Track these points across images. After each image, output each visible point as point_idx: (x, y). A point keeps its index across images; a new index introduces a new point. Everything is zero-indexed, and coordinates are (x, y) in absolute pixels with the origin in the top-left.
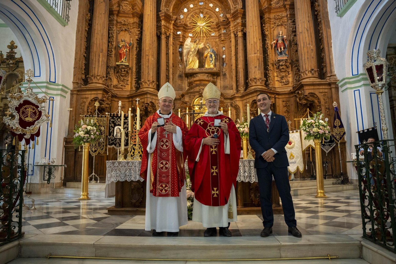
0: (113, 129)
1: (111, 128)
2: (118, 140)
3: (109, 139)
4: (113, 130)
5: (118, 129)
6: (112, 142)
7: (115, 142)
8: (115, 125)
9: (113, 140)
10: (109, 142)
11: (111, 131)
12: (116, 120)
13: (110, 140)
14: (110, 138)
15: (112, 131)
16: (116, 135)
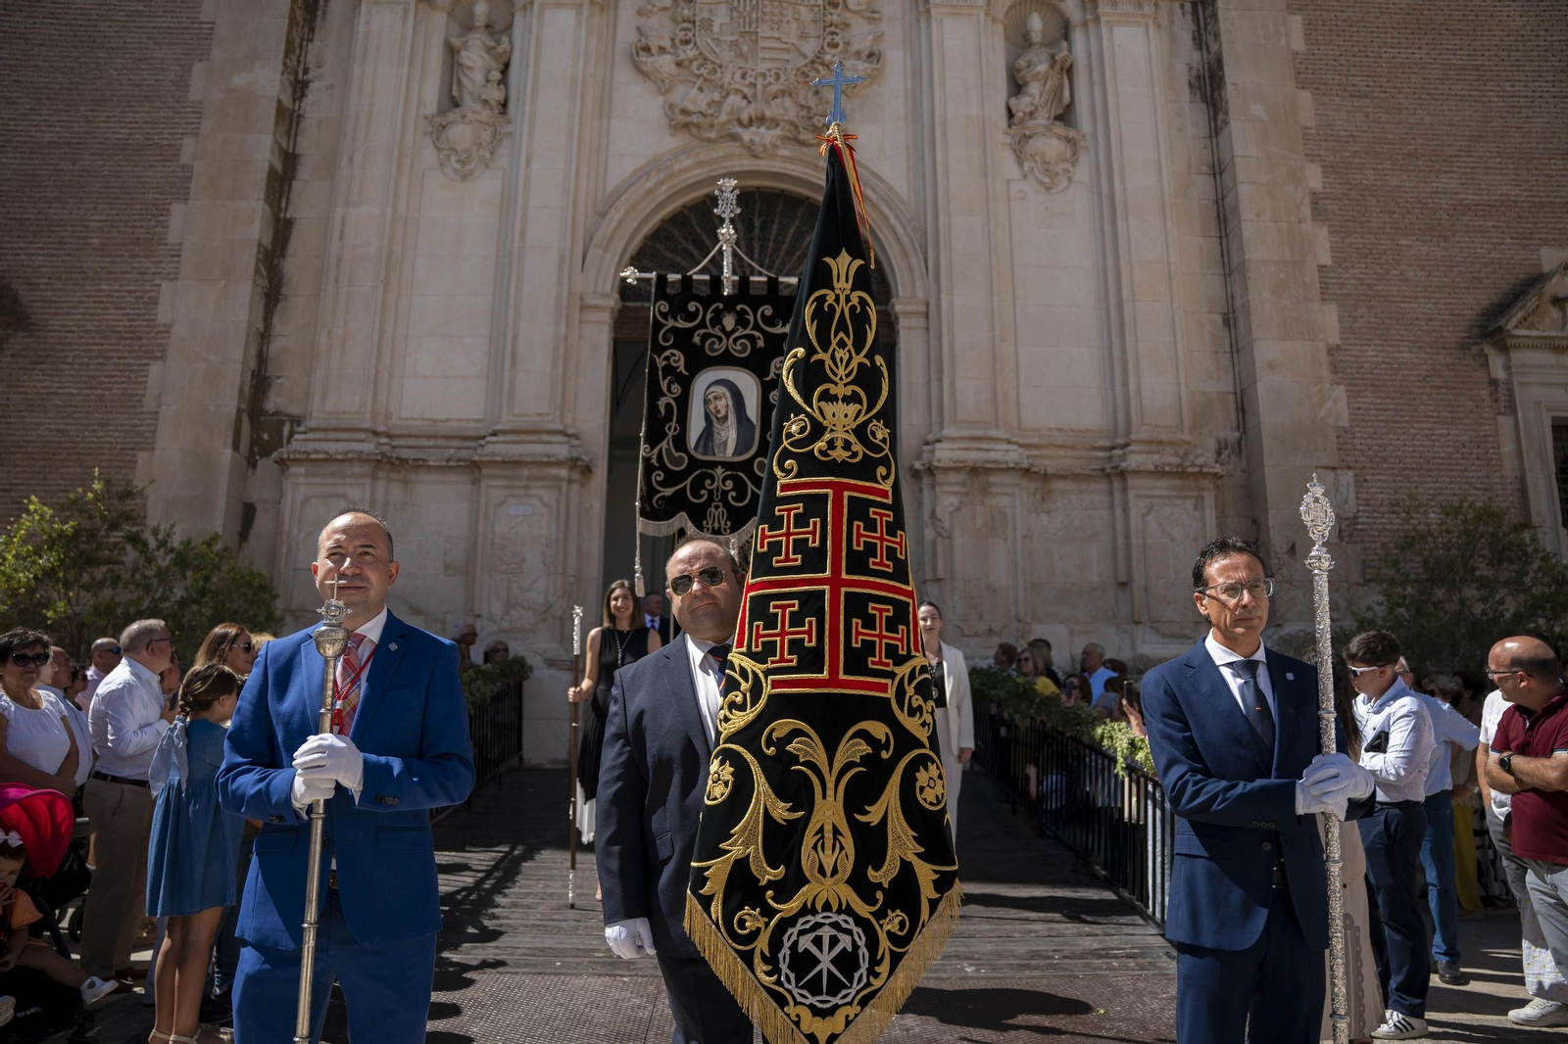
0: (676, 388)
1: (664, 385)
2: (719, 472)
3: (649, 469)
4: (683, 402)
5: (721, 390)
6: (669, 492)
7: (698, 496)
8: (699, 361)
9: (680, 477)
10: (649, 492)
11: (662, 403)
12: (702, 325)
13: (658, 476)
14: (654, 461)
15: (668, 406)
16: (708, 434)
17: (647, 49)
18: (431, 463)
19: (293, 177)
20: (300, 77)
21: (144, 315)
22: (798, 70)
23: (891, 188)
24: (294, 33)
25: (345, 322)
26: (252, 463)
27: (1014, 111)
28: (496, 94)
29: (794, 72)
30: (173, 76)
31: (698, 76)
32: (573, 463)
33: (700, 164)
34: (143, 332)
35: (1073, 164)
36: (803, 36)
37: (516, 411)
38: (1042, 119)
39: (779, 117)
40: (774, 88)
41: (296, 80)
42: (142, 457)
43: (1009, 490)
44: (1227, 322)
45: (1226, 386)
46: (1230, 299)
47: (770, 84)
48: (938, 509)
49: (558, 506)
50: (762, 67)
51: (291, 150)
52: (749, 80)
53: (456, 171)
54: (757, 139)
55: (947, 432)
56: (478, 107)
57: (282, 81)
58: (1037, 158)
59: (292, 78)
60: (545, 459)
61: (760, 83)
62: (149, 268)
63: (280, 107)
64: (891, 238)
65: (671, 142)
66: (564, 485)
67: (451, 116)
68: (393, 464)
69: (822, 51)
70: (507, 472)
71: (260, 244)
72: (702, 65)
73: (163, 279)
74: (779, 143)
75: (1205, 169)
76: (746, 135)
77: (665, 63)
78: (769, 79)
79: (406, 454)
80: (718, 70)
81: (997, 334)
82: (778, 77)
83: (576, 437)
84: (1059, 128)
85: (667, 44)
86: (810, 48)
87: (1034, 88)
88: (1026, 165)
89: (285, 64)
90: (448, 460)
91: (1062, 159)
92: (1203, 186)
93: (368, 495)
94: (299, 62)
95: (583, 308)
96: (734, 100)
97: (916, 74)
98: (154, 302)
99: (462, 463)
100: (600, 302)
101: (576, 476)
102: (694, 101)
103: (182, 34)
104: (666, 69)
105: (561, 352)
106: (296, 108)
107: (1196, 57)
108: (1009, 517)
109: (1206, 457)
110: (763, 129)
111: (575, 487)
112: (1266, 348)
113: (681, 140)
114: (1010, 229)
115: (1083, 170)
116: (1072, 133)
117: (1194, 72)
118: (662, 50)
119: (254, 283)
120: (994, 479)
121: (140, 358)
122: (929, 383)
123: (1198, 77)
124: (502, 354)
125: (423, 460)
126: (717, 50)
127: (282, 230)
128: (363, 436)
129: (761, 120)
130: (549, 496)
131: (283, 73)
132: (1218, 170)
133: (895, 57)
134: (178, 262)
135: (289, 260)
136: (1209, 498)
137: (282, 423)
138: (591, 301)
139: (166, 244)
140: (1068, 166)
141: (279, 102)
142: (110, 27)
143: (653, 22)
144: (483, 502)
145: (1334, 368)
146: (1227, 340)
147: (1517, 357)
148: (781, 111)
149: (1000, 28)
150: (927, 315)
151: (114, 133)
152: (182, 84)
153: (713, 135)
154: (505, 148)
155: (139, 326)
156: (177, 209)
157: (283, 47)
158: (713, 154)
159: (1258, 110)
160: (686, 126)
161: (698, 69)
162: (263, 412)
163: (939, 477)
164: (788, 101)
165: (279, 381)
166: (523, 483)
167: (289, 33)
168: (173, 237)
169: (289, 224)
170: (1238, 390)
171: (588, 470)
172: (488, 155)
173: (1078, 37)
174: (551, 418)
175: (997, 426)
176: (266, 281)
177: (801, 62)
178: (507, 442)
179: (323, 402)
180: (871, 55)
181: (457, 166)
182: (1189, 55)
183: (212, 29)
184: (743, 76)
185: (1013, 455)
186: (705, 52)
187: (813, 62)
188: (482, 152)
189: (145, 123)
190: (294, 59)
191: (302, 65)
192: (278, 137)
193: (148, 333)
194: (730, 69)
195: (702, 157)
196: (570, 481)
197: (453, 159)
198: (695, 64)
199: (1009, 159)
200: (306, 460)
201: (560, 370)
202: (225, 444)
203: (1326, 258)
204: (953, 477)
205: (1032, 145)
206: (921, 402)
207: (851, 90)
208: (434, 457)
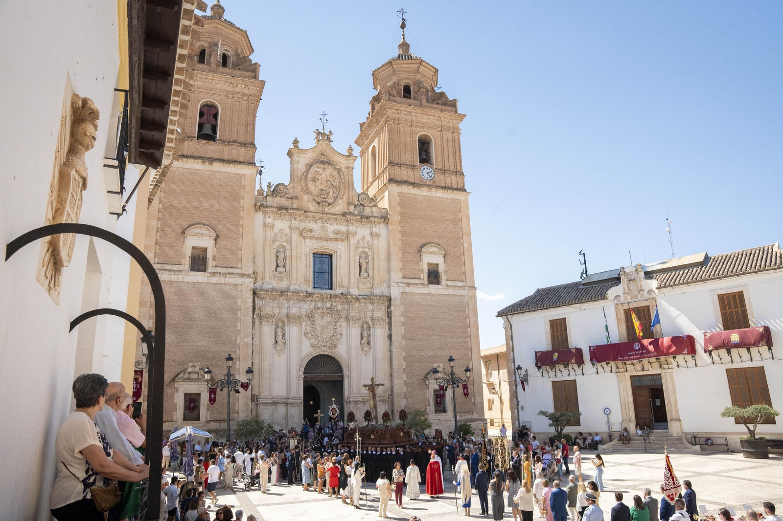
17: (307, 333)
22: (330, 337)
23: (343, 356)
25: (266, 380)
27: (361, 342)
28: (284, 341)
30: (234, 339)
31: (315, 338)
33: (316, 353)
36: (331, 331)
37: (292, 394)
38: (365, 344)
39: (327, 345)
40: (327, 340)
42: (237, 403)
43: (360, 404)
44: (391, 376)
45: (390, 386)
46: (391, 373)
50: (325, 337)
52: (323, 339)
55: (352, 396)
56: (281, 343)
57: (252, 340)
58: (365, 351)
60: (295, 402)
64: (343, 364)
65: (311, 349)
66: (299, 405)
67: (277, 345)
69: (334, 334)
70: (291, 404)
74: (327, 349)
75: (389, 351)
76: (323, 348)
77: (310, 335)
79: (275, 401)
80: (318, 337)
81: (358, 380)
82: (327, 338)
83: (300, 398)
84: (368, 346)
86: (332, 333)
87: (364, 339)
88: (363, 351)
90: (282, 402)
91: (368, 350)
92: (388, 354)
96: (321, 342)
97: (347, 336)
99: (284, 403)
100: (301, 376)
102: (314, 342)
103: (235, 332)
104: (310, 337)
105: (297, 385)
107: (388, 332)
109: (386, 398)
112: (395, 382)
113: (313, 348)
114: (361, 362)
115: (371, 352)
116: (370, 347)
117: (388, 335)
118: (309, 333)
120: (358, 403)
122: (349, 388)
124: (289, 386)
125: (278, 402)
126: (318, 333)
128: (270, 399)
129: (324, 346)
130: (298, 408)
131: (252, 338)
132: (391, 351)
133: (344, 333)
134: (239, 372)
136: (387, 404)
137: (255, 397)
140: (369, 352)
141: (252, 344)
142: (223, 330)
143: (307, 327)
144: (288, 409)
145: (405, 384)
147: (430, 381)
149: (360, 328)
150: (348, 377)
152: (236, 340)
153: (317, 348)
154: (286, 352)
156: (238, 362)
157: (251, 334)
159: (397, 344)
160: (313, 346)
164: (329, 343)
165: (253, 390)
166: (294, 406)
167: (252, 331)
170: (392, 387)
173: (371, 329)
174: (296, 396)
177: (330, 335)
178: (291, 400)
179: (263, 394)
180: (341, 334)
181: (279, 353)
182: (387, 331)
185: (360, 399)
186: (316, 334)
187: (332, 335)
188: (282, 351)
189: (230, 347)
194: (320, 337)
197: (277, 352)
198: (314, 336)
199: (360, 350)
200: (263, 404)
201: (296, 388)
203: (405, 367)
204: (352, 403)
205: (364, 349)
206: (347, 390)
207: (337, 340)
208: (280, 402)
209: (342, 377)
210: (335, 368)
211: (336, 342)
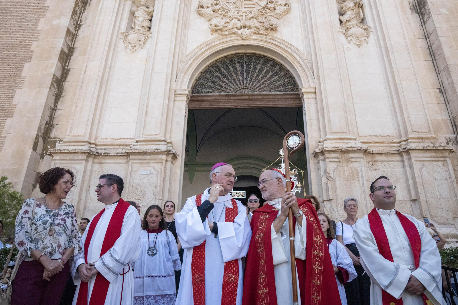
17: (202, 7)
18: (110, 155)
19: (72, 55)
20: (79, 24)
21: (8, 101)
22: (258, 10)
23: (297, 49)
24: (77, 8)
25: (83, 103)
26: (42, 157)
27: (342, 20)
28: (147, 24)
29: (257, 11)
30: (33, 23)
31: (221, 14)
32: (168, 153)
33: (222, 43)
34: (6, 108)
35: (368, 37)
37: (146, 134)
38: (353, 22)
39: (252, 26)
40: (250, 16)
41: (77, 24)
43: (359, 160)
44: (441, 92)
45: (446, 117)
46: (441, 83)
47: (248, 15)
48: (328, 169)
49: (161, 170)
50: (245, 10)
51: (72, 46)
52: (240, 14)
53: (131, 50)
54: (244, 33)
55: (328, 137)
56: (142, 29)
57: (70, 22)
58: (353, 36)
59: (75, 23)
60: (156, 151)
61: (244, 14)
62: (13, 85)
63: (68, 31)
64: (298, 65)
65: (211, 37)
66: (164, 162)
67: (130, 31)
68: (95, 155)
69: (267, 4)
70: (140, 157)
71: (54, 75)
72: (223, 11)
73: (17, 89)
74: (252, 34)
75: (421, 37)
76: (240, 32)
77: (209, 11)
78: (248, 14)
80: (229, 12)
81: (345, 98)
82: (251, 12)
83: (171, 143)
85: (209, 5)
86: (263, 3)
87: (349, 13)
88: (349, 39)
89: (72, 17)
90: (118, 153)
91: (363, 36)
92: (422, 42)
93: (83, 167)
94: (79, 19)
95: (175, 95)
96: (235, 21)
97: (303, 11)
98: (13, 97)
99: (123, 154)
100: (183, 93)
101: (170, 159)
102: (220, 22)
103: (38, 10)
104: (209, 12)
105: (166, 110)
106: (76, 33)
108: (359, 171)
109: (442, 143)
110: (246, 30)
111: (169, 163)
114: (346, 61)
115: (372, 37)
116: (367, 27)
117: (411, 4)
118: (208, 7)
119: (50, 88)
120: (351, 155)
121: (3, 117)
122: (318, 119)
123: (413, 6)
124: (142, 113)
125: (107, 153)
126: (228, 6)
127: (65, 72)
128: (84, 144)
129: (245, 27)
130: (158, 167)
131: (71, 20)
132: (427, 36)
134: (23, 83)
135: (66, 83)
136: (449, 161)
137: (56, 141)
138: (178, 92)
139: (21, 77)
140: (366, 38)
141: (68, 29)
142: (14, 9)
144: (130, 169)
146: (442, 99)
148: (253, 24)
150: (315, 93)
151: (9, 41)
152: (36, 25)
153: (227, 33)
154: (149, 42)
155: (5, 106)
156: (27, 65)
157: (72, 11)
158: (227, 39)
160: (216, 31)
161: (221, 12)
162: (49, 137)
163: (327, 155)
164: (255, 20)
165: (57, 126)
166: (147, 161)
167: (75, 7)
168: (23, 74)
169: (68, 70)
170: (451, 118)
171: (175, 156)
172: (143, 44)
174: (160, 136)
175: (349, 134)
176: (57, 90)
177: (260, 8)
178: (141, 145)
179: (70, 132)
180: (285, 5)
181: (131, 48)
183: (48, 8)
184: (238, 13)
185: (359, 145)
186: (223, 6)
187: (264, 8)
188: (140, 43)
189: (20, 38)
190: (77, 17)
191: (80, 20)
192: (67, 40)
193: (8, 108)
194: (233, 11)
195: (223, 40)
196: (167, 161)
197: (130, 46)
198: (220, 11)
199: (342, 37)
200: (60, 153)
201: (165, 117)
202: (30, 148)
204: (333, 155)
205: (351, 32)
206: (315, 127)
207: (279, 17)
208: (112, 152)
209: (299, 98)
210: (276, 81)
211: (274, 21)
